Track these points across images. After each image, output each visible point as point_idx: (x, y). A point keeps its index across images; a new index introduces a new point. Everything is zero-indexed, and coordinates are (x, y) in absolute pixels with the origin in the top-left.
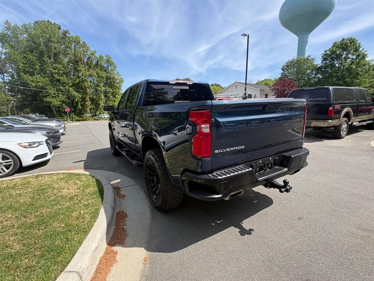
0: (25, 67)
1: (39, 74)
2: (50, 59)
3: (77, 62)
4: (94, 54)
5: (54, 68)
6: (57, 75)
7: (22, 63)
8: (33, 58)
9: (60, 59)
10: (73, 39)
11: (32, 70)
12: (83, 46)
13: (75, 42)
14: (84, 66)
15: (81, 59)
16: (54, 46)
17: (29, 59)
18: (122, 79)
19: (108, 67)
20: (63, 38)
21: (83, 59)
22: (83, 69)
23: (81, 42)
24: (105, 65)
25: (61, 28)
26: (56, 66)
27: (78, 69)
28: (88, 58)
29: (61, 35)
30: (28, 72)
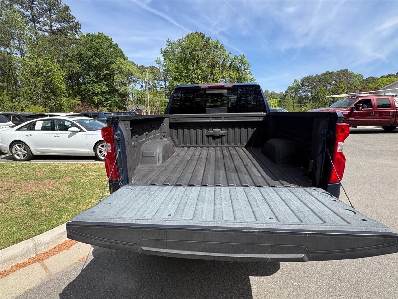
0: (176, 75)
1: (184, 80)
2: (193, 65)
3: (214, 66)
4: (228, 56)
5: (195, 73)
6: (196, 80)
7: (174, 72)
8: (181, 67)
9: (200, 64)
10: (212, 44)
11: (180, 77)
12: (221, 49)
13: (214, 47)
14: (218, 69)
15: (217, 62)
16: (197, 54)
17: (179, 68)
18: (253, 78)
19: (241, 66)
20: (205, 45)
21: (218, 62)
22: (217, 72)
23: (219, 46)
24: (238, 66)
25: (205, 36)
26: (196, 72)
27: (213, 72)
28: (224, 61)
29: (203, 43)
30: (177, 79)
